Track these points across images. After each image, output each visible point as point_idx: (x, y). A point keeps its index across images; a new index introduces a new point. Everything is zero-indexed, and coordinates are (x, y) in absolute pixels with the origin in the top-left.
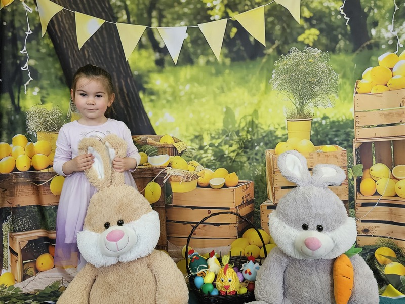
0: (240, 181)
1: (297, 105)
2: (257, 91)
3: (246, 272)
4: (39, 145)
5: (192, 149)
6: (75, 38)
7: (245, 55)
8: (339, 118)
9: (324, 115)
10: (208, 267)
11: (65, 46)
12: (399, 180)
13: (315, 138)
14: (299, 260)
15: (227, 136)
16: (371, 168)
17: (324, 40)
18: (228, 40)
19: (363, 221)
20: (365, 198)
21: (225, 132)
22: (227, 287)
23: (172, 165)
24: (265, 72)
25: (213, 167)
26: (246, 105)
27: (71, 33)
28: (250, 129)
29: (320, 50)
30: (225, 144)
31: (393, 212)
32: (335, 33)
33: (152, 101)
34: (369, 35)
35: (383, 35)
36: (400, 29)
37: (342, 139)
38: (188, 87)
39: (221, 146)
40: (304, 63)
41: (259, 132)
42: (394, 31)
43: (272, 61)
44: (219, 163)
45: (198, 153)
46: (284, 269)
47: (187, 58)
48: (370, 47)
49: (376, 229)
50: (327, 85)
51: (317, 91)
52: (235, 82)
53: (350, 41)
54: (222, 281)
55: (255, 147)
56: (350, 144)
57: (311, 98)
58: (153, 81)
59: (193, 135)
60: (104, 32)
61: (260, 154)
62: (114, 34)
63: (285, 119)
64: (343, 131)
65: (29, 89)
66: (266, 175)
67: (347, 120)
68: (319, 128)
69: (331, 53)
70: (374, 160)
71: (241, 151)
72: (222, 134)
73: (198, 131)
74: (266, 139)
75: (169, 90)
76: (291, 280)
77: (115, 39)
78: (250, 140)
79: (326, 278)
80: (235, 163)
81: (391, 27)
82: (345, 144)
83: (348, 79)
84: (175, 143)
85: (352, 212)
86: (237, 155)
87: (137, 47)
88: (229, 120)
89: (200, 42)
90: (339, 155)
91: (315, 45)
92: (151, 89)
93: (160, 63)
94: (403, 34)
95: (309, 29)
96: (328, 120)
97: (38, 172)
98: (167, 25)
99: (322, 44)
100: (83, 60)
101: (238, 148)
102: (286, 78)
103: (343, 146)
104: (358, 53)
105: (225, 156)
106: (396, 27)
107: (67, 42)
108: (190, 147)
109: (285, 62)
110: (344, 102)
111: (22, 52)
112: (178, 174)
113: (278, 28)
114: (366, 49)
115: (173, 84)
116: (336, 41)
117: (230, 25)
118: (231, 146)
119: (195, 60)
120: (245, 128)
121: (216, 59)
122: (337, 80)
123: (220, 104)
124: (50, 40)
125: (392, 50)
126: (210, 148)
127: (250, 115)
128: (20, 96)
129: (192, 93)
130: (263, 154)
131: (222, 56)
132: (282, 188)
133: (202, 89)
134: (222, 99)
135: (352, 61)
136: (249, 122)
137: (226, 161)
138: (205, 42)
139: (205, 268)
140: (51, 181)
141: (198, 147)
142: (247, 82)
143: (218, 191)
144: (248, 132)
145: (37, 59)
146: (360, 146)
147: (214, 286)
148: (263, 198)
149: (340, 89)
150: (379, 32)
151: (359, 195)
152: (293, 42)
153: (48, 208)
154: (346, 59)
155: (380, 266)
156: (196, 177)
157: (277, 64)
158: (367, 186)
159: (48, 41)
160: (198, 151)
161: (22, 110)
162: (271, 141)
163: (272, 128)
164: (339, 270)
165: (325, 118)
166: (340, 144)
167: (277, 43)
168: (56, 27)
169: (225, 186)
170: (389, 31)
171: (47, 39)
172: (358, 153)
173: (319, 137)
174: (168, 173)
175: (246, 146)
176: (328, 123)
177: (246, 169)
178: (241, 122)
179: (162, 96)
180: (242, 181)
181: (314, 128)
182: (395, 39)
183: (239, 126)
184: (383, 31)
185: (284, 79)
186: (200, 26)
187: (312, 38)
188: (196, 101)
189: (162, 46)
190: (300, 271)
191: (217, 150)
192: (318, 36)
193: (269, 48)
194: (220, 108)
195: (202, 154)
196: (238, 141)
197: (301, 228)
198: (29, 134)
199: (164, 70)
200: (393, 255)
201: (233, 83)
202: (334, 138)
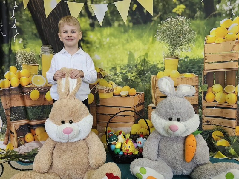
0: (137, 93)
1: (171, 50)
2: (147, 42)
3: (138, 143)
4: (23, 72)
5: (111, 75)
6: (44, 11)
7: (141, 21)
8: (195, 57)
9: (186, 56)
10: (118, 140)
11: (38, 16)
12: (228, 94)
13: (180, 69)
14: (167, 137)
15: (130, 68)
16: (212, 87)
17: (188, 12)
18: (131, 12)
19: (206, 116)
20: (207, 103)
21: (128, 66)
22: (128, 150)
23: (100, 84)
24: (152, 31)
25: (122, 85)
26: (141, 50)
27: (42, 8)
28: (143, 64)
29: (185, 18)
30: (129, 72)
31: (224, 111)
32: (194, 7)
33: (88, 47)
34: (215, 8)
35: (224, 8)
36: (234, 5)
37: (196, 70)
38: (108, 39)
39: (127, 73)
40: (176, 25)
41: (148, 66)
42: (230, 6)
43: (156, 24)
44: (125, 83)
45: (114, 77)
46: (159, 141)
47: (108, 23)
48: (215, 16)
49: (213, 121)
50: (189, 38)
51: (183, 42)
52: (135, 37)
53: (203, 12)
54: (125, 147)
55: (146, 74)
56: (201, 72)
57: (179, 46)
58: (89, 36)
59: (111, 67)
60: (60, 7)
61: (148, 78)
62: (66, 8)
63: (163, 58)
64: (197, 65)
65: (17, 39)
66: (151, 89)
67: (199, 59)
68: (183, 63)
69: (192, 19)
70: (214, 82)
71: (138, 76)
72: (127, 66)
73: (114, 65)
74: (152, 69)
75: (97, 41)
76: (162, 147)
77: (67, 11)
78: (143, 70)
79: (181, 146)
80: (134, 83)
81: (229, 3)
82: (198, 72)
83: (201, 35)
84: (101, 71)
85: (200, 111)
86: (135, 78)
87: (79, 16)
88: (131, 59)
89: (115, 13)
90: (194, 79)
91: (183, 14)
92: (87, 40)
93: (92, 25)
94: (236, 7)
95: (179, 4)
96: (188, 59)
97: (23, 87)
98: (96, 3)
99: (187, 14)
100: (49, 24)
101: (136, 75)
102: (165, 34)
103: (197, 74)
104: (207, 20)
105: (129, 79)
106: (232, 3)
107: (40, 14)
108: (109, 74)
109: (164, 25)
110: (198, 48)
111: (12, 17)
112: (103, 89)
113: (161, 4)
114: (213, 17)
115: (100, 37)
116: (195, 12)
117: (132, 2)
118: (132, 73)
119: (112, 24)
120: (140, 64)
121: (124, 23)
122: (194, 35)
123: (126, 50)
124: (29, 12)
125: (229, 17)
126: (121, 75)
127: (143, 56)
128: (12, 43)
129: (110, 43)
130: (150, 78)
131: (128, 21)
132: (161, 97)
133: (116, 41)
134: (128, 46)
135: (204, 24)
136: (143, 60)
137: (129, 82)
138: (118, 13)
139: (116, 140)
140: (31, 92)
141: (113, 74)
142: (142, 37)
143: (124, 98)
144: (142, 65)
145: (21, 22)
146: (207, 74)
147: (121, 149)
148: (149, 102)
149: (196, 41)
150: (222, 6)
151: (205, 102)
152: (169, 13)
153: (29, 108)
154: (200, 23)
155: (214, 141)
156: (113, 90)
157: (159, 26)
158: (209, 96)
159: (27, 12)
160: (113, 76)
161: (13, 51)
162: (155, 71)
163: (155, 63)
164: (188, 142)
165: (187, 57)
166: (195, 73)
167: (160, 13)
168: (33, 4)
169: (128, 95)
170: (228, 6)
171: (27, 11)
172: (205, 78)
173: (183, 68)
174: (97, 88)
175: (141, 74)
176: (188, 61)
177: (140, 86)
178: (138, 60)
179: (94, 45)
180: (138, 93)
181: (180, 63)
182: (231, 10)
183: (137, 62)
184: (224, 6)
185: (163, 35)
186: (115, 3)
187: (180, 10)
188: (113, 47)
189: (93, 15)
190: (167, 143)
191: (124, 76)
192: (184, 9)
193: (155, 16)
194: (126, 52)
195: (116, 78)
196: (136, 70)
197: (168, 119)
198: (18, 65)
199: (94, 29)
200: (222, 135)
201: (133, 37)
202: (192, 69)
